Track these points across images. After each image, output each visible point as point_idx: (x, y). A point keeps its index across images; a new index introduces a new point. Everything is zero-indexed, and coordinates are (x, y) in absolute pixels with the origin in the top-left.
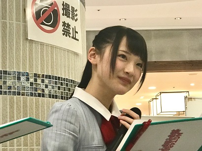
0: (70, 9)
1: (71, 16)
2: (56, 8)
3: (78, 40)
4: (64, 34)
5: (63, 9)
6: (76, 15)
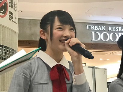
0: (13, 3)
1: (13, 7)
2: (6, 2)
3: (16, 23)
4: (9, 19)
5: (10, 3)
6: (16, 7)
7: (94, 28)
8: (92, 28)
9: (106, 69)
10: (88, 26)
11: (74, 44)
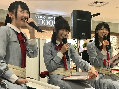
7: (40, 17)
8: (39, 17)
9: (46, 40)
10: (36, 16)
11: (30, 22)
